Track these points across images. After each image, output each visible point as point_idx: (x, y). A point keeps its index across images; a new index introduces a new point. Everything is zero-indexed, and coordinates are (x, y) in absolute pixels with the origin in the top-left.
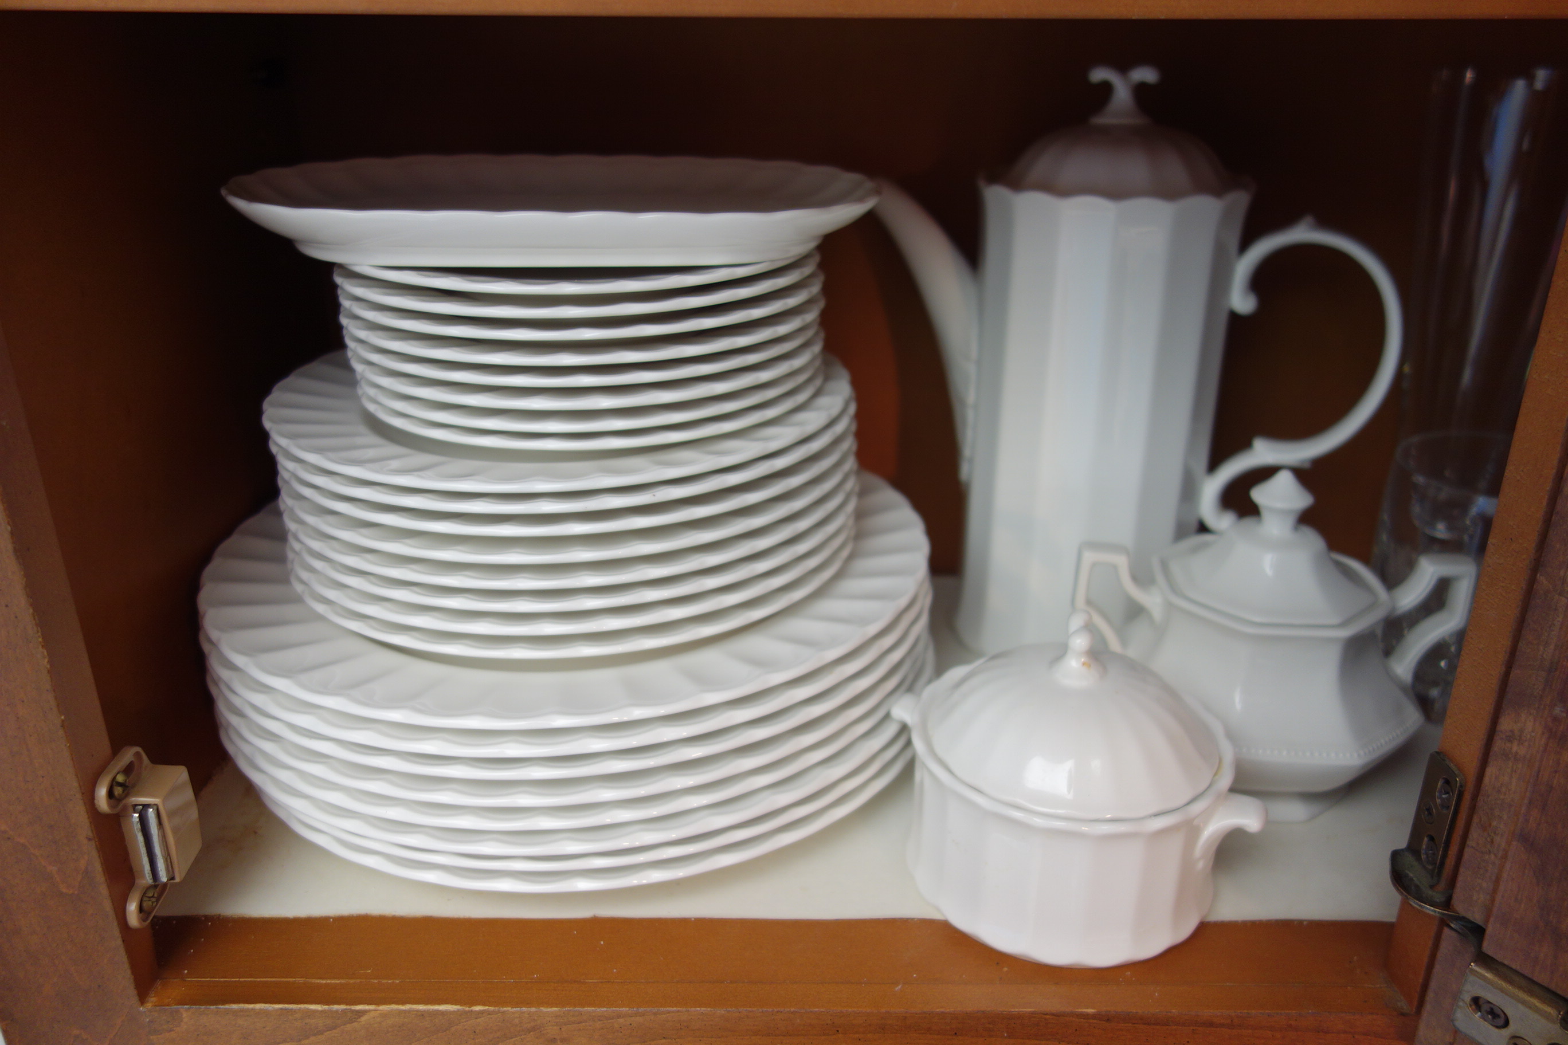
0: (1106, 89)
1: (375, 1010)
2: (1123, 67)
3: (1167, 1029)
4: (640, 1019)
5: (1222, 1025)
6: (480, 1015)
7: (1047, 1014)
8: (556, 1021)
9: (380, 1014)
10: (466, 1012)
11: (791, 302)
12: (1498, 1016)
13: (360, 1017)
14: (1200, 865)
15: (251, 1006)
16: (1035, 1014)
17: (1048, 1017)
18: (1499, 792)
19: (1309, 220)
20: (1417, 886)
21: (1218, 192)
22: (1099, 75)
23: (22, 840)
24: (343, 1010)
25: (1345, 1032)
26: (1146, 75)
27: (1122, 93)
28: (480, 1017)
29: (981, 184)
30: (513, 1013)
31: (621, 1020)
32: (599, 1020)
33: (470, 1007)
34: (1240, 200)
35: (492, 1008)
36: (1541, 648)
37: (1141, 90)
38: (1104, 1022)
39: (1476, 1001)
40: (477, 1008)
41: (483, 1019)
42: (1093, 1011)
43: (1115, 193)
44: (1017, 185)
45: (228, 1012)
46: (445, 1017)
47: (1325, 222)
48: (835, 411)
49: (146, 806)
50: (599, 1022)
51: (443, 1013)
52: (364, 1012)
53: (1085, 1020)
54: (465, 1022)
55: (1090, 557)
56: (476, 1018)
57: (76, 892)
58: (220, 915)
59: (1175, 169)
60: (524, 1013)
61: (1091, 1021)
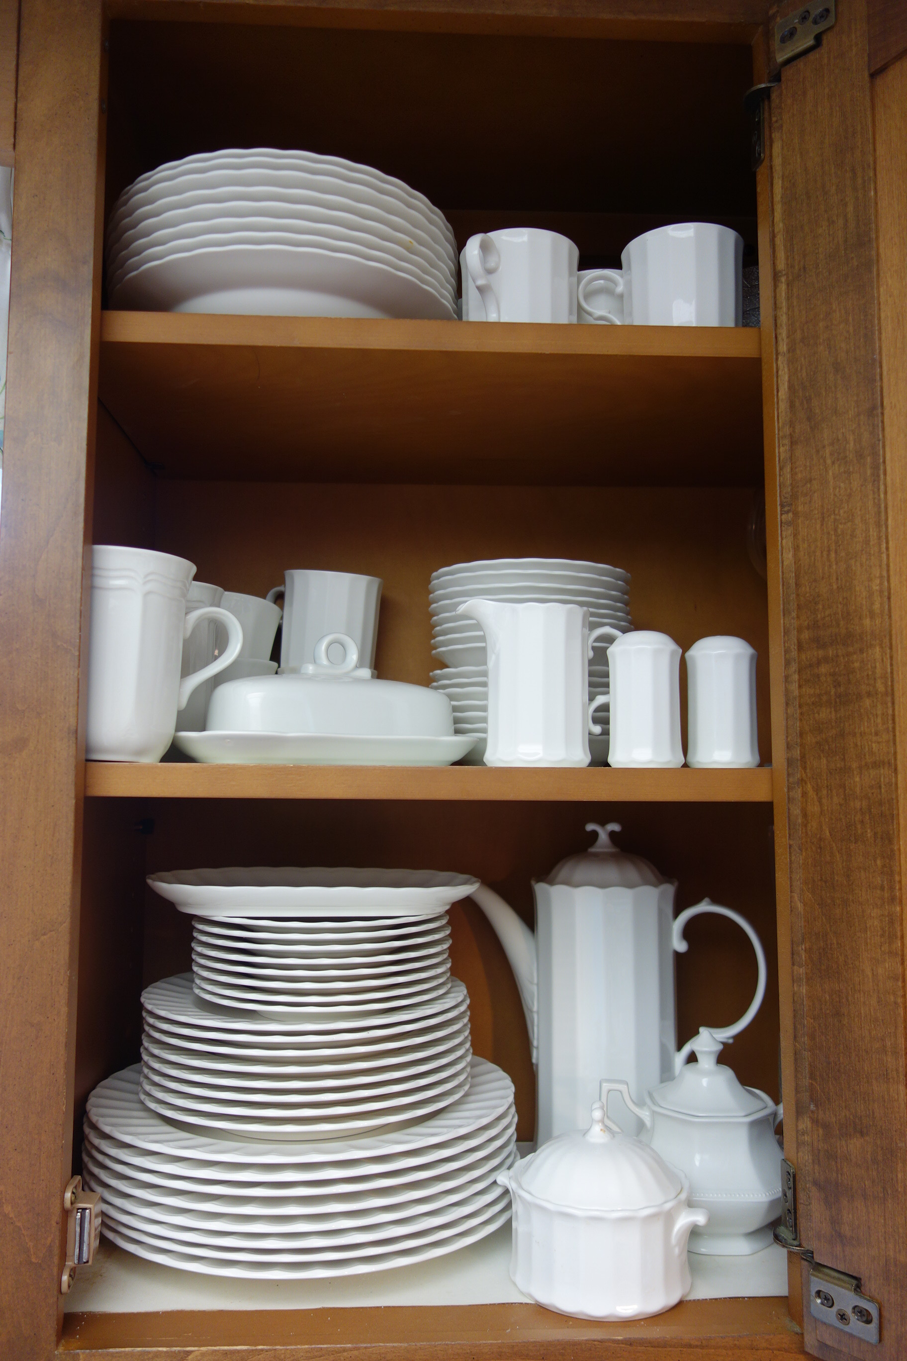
0: (595, 834)
1: (198, 1350)
2: (603, 824)
3: (666, 1351)
4: (356, 1353)
5: (697, 1346)
6: (261, 1352)
7: (594, 1341)
8: (307, 1355)
9: (201, 1353)
10: (253, 1350)
11: (436, 937)
12: (829, 1299)
13: (188, 1356)
14: (677, 1251)
15: (123, 1349)
16: (589, 1341)
17: (596, 1343)
18: (805, 1166)
19: (707, 900)
20: (785, 1239)
21: (655, 886)
22: (590, 827)
23: (19, 1224)
24: (179, 1351)
25: (767, 1349)
26: (615, 827)
27: (603, 836)
28: (261, 1354)
29: (533, 882)
30: (281, 1350)
31: (345, 1354)
32: (332, 1354)
33: (255, 1346)
34: (669, 890)
35: (269, 1347)
36: (804, 1080)
37: (612, 834)
38: (628, 1346)
39: (819, 1293)
40: (260, 1347)
41: (262, 1355)
42: (621, 1338)
43: (602, 886)
44: (552, 883)
45: (108, 1354)
46: (240, 1354)
47: (716, 901)
48: (460, 999)
49: (84, 1209)
50: (332, 1356)
51: (239, 1351)
52: (191, 1352)
53: (618, 1345)
54: (252, 1358)
55: (606, 1086)
56: (258, 1355)
57: (40, 1262)
58: (91, 1312)
59: (632, 873)
60: (287, 1349)
61: (621, 1345)
